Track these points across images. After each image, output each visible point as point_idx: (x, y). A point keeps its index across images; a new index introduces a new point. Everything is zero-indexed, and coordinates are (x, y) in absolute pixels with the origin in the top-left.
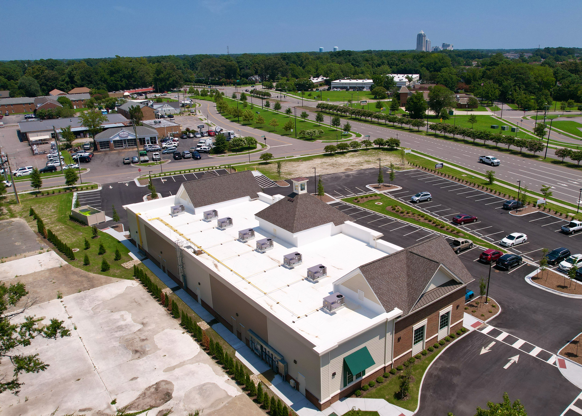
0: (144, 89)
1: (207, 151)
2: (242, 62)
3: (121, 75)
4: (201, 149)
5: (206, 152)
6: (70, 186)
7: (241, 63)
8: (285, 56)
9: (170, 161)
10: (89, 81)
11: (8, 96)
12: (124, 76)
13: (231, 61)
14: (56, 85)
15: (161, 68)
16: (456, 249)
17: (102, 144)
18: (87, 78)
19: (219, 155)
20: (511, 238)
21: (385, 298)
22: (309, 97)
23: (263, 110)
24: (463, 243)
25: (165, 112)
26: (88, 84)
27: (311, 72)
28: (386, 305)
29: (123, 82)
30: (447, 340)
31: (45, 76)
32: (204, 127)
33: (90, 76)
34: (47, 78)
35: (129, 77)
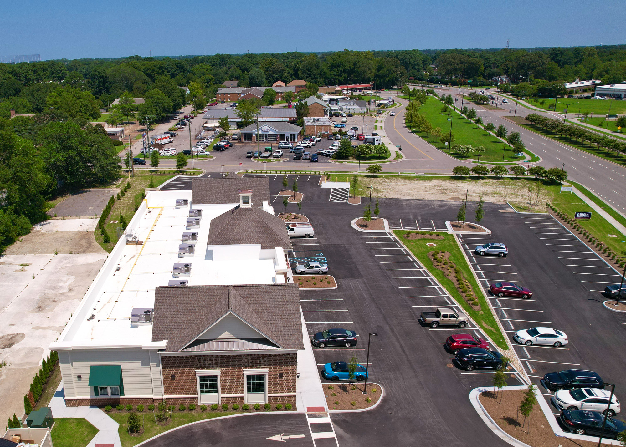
0: (361, 85)
1: (331, 155)
2: (490, 58)
3: (341, 69)
4: (326, 152)
5: (329, 156)
6: (179, 170)
7: (488, 60)
8: (558, 52)
9: (288, 159)
10: (308, 74)
11: (236, 85)
12: (345, 71)
13: (475, 58)
14: (281, 77)
15: (383, 63)
16: (429, 320)
17: (245, 136)
18: (307, 71)
19: (339, 161)
20: (533, 333)
21: (161, 327)
22: (541, 106)
23: (460, 117)
24: (445, 316)
25: (349, 110)
26: (307, 77)
27: (580, 72)
28: (157, 333)
29: (343, 76)
30: (256, 408)
31: (273, 68)
32: (357, 130)
33: (310, 69)
34: (275, 70)
35: (350, 72)
